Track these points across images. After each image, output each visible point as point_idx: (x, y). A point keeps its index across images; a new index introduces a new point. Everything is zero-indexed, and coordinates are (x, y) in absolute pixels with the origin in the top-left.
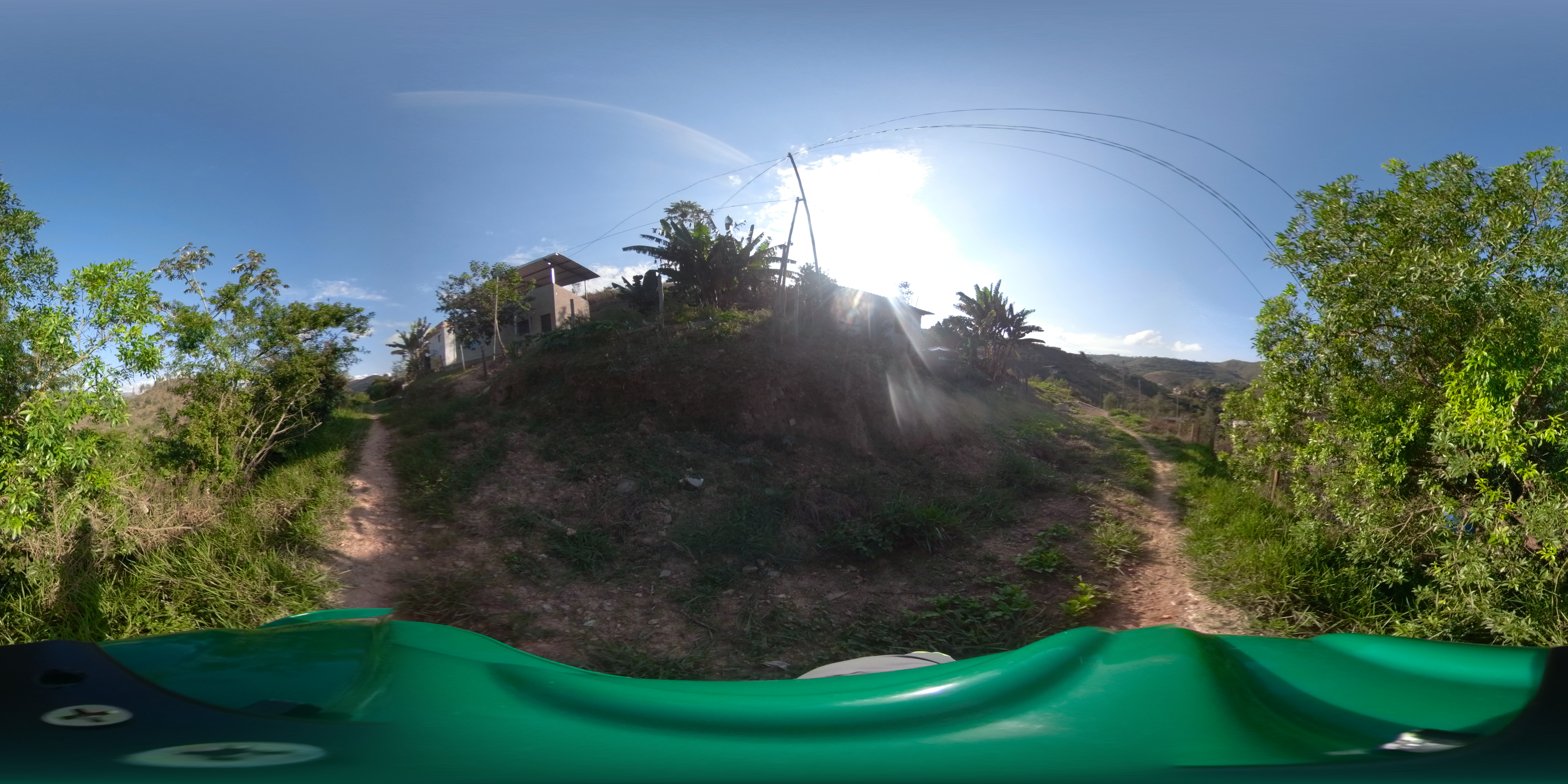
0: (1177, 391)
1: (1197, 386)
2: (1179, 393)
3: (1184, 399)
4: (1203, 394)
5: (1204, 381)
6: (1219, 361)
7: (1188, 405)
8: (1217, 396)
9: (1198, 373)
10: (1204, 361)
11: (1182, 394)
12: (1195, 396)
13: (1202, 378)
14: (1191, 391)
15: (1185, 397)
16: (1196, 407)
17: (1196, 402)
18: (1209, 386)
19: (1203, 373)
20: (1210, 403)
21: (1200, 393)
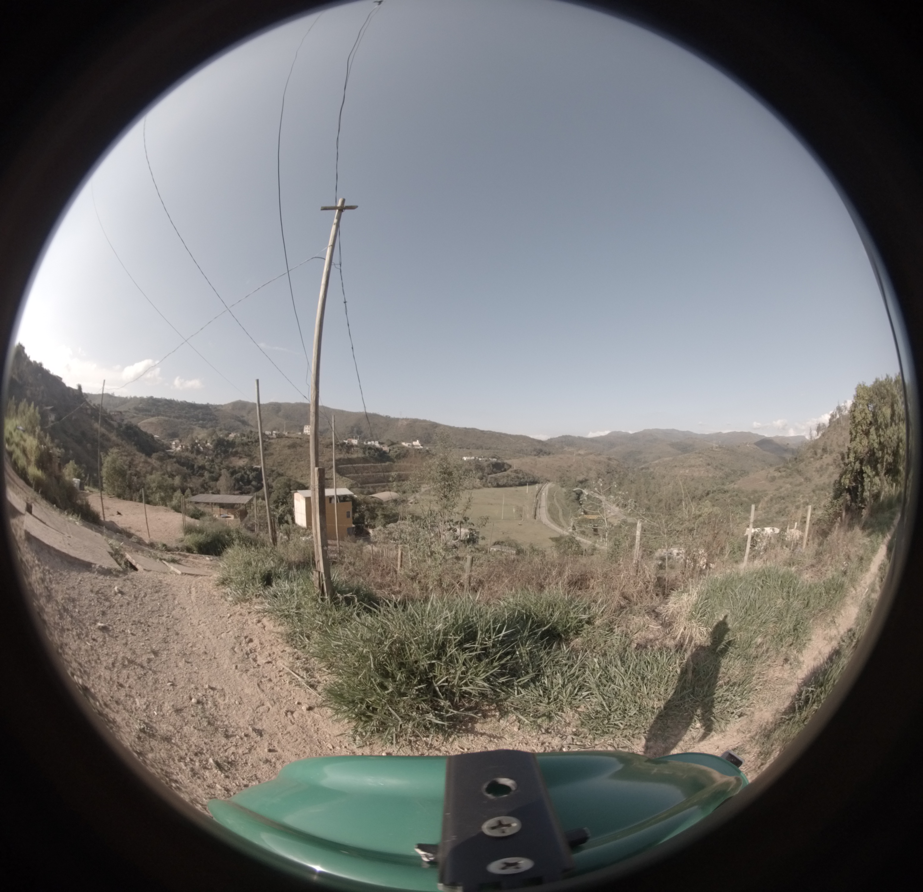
0: (177, 446)
1: (200, 437)
2: (179, 449)
3: (187, 457)
4: (207, 448)
5: (206, 431)
6: (223, 403)
7: (193, 466)
8: (226, 452)
9: (198, 420)
10: (204, 403)
11: (183, 450)
12: (198, 452)
13: (203, 427)
14: (194, 445)
15: (187, 454)
16: (202, 468)
17: (201, 461)
18: (214, 437)
19: (203, 419)
20: (218, 461)
21: (204, 447)
